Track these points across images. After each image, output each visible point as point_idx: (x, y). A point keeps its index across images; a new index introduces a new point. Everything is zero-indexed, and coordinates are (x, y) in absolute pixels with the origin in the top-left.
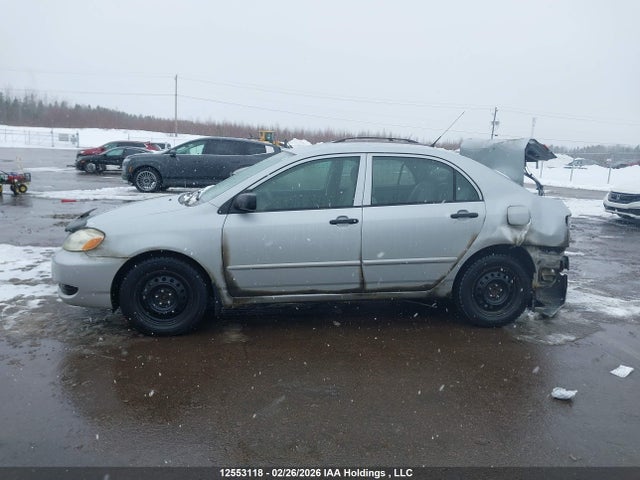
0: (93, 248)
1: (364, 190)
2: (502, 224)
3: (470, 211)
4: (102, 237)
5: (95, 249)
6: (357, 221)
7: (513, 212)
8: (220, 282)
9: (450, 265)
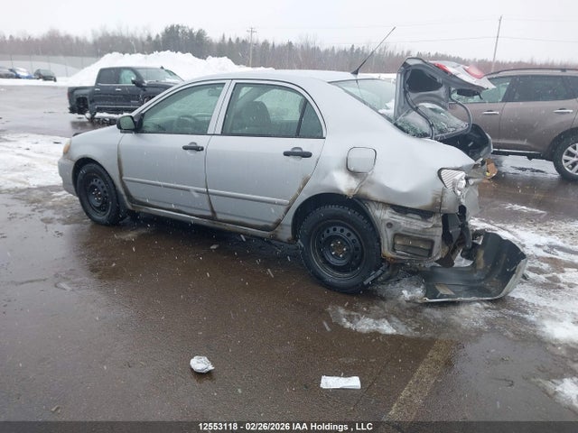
2: (339, 168)
3: (305, 150)
6: (202, 149)
7: (354, 155)
9: (283, 209)
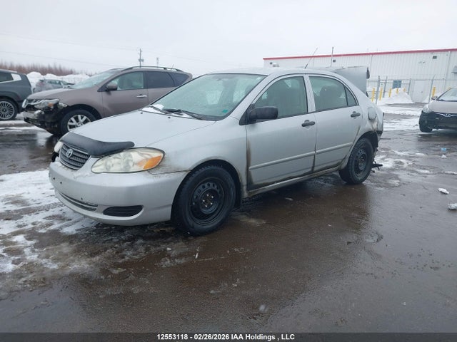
0: (156, 166)
1: (312, 105)
3: (357, 112)
4: (162, 155)
5: (158, 166)
6: (314, 123)
7: (370, 111)
8: (244, 180)
